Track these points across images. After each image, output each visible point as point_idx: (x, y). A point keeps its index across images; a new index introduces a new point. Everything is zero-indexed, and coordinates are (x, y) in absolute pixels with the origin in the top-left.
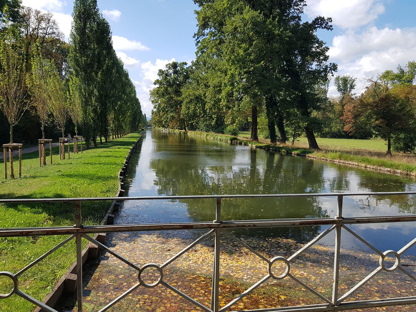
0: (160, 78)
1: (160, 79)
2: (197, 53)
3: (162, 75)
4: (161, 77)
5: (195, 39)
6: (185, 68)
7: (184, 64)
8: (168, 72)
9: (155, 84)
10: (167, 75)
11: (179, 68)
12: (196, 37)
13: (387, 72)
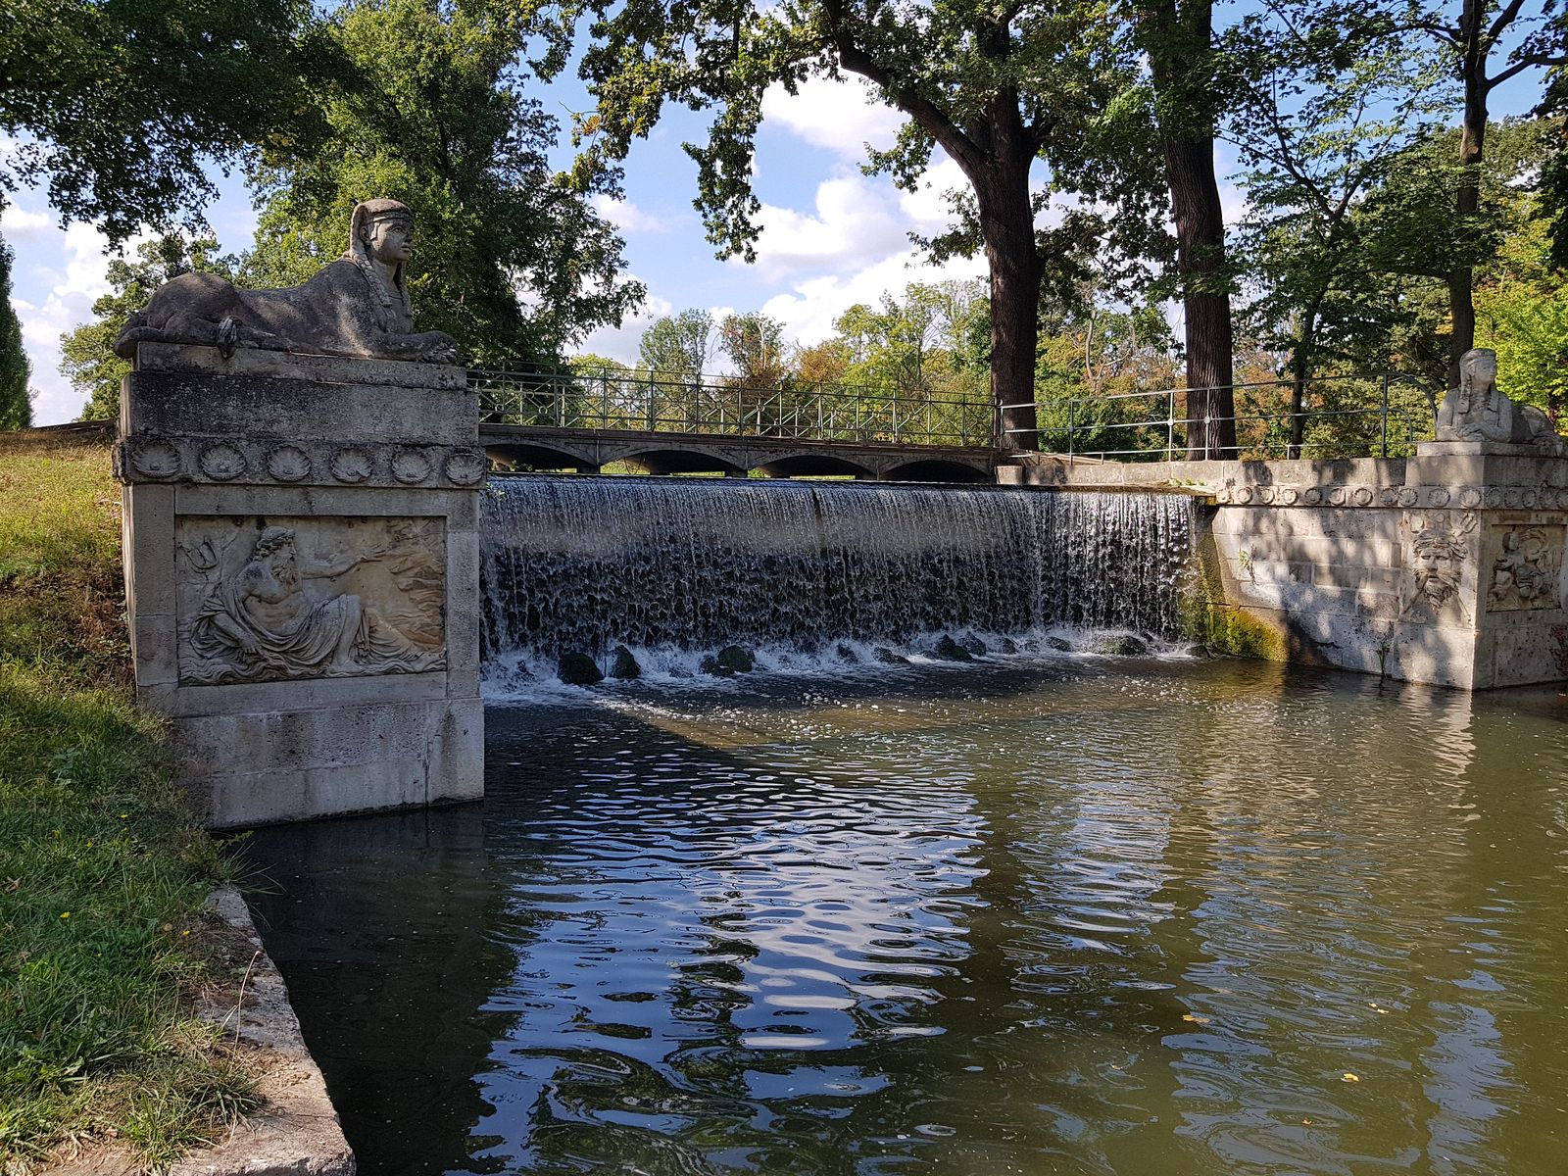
0: (117, 293)
1: (115, 296)
2: (258, 236)
3: (123, 280)
4: (120, 286)
5: (249, 192)
6: (213, 260)
7: (209, 247)
8: (147, 272)
9: (98, 310)
10: (142, 281)
11: (188, 260)
12: (255, 186)
13: (855, 310)
